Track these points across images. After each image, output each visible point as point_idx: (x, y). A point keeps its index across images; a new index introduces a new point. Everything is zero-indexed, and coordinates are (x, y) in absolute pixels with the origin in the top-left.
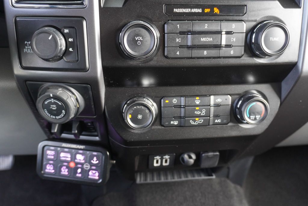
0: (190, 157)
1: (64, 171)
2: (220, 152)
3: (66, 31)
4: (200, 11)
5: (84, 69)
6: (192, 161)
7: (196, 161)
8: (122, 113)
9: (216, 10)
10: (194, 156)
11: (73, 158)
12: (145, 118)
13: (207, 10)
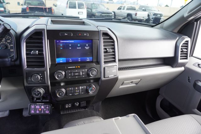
0: (77, 104)
1: (38, 112)
2: (86, 101)
3: (40, 74)
4: (75, 67)
5: (45, 83)
6: (78, 105)
7: (79, 104)
8: (55, 93)
9: (79, 67)
10: (78, 103)
11: (41, 107)
12: (62, 94)
13: (76, 67)
